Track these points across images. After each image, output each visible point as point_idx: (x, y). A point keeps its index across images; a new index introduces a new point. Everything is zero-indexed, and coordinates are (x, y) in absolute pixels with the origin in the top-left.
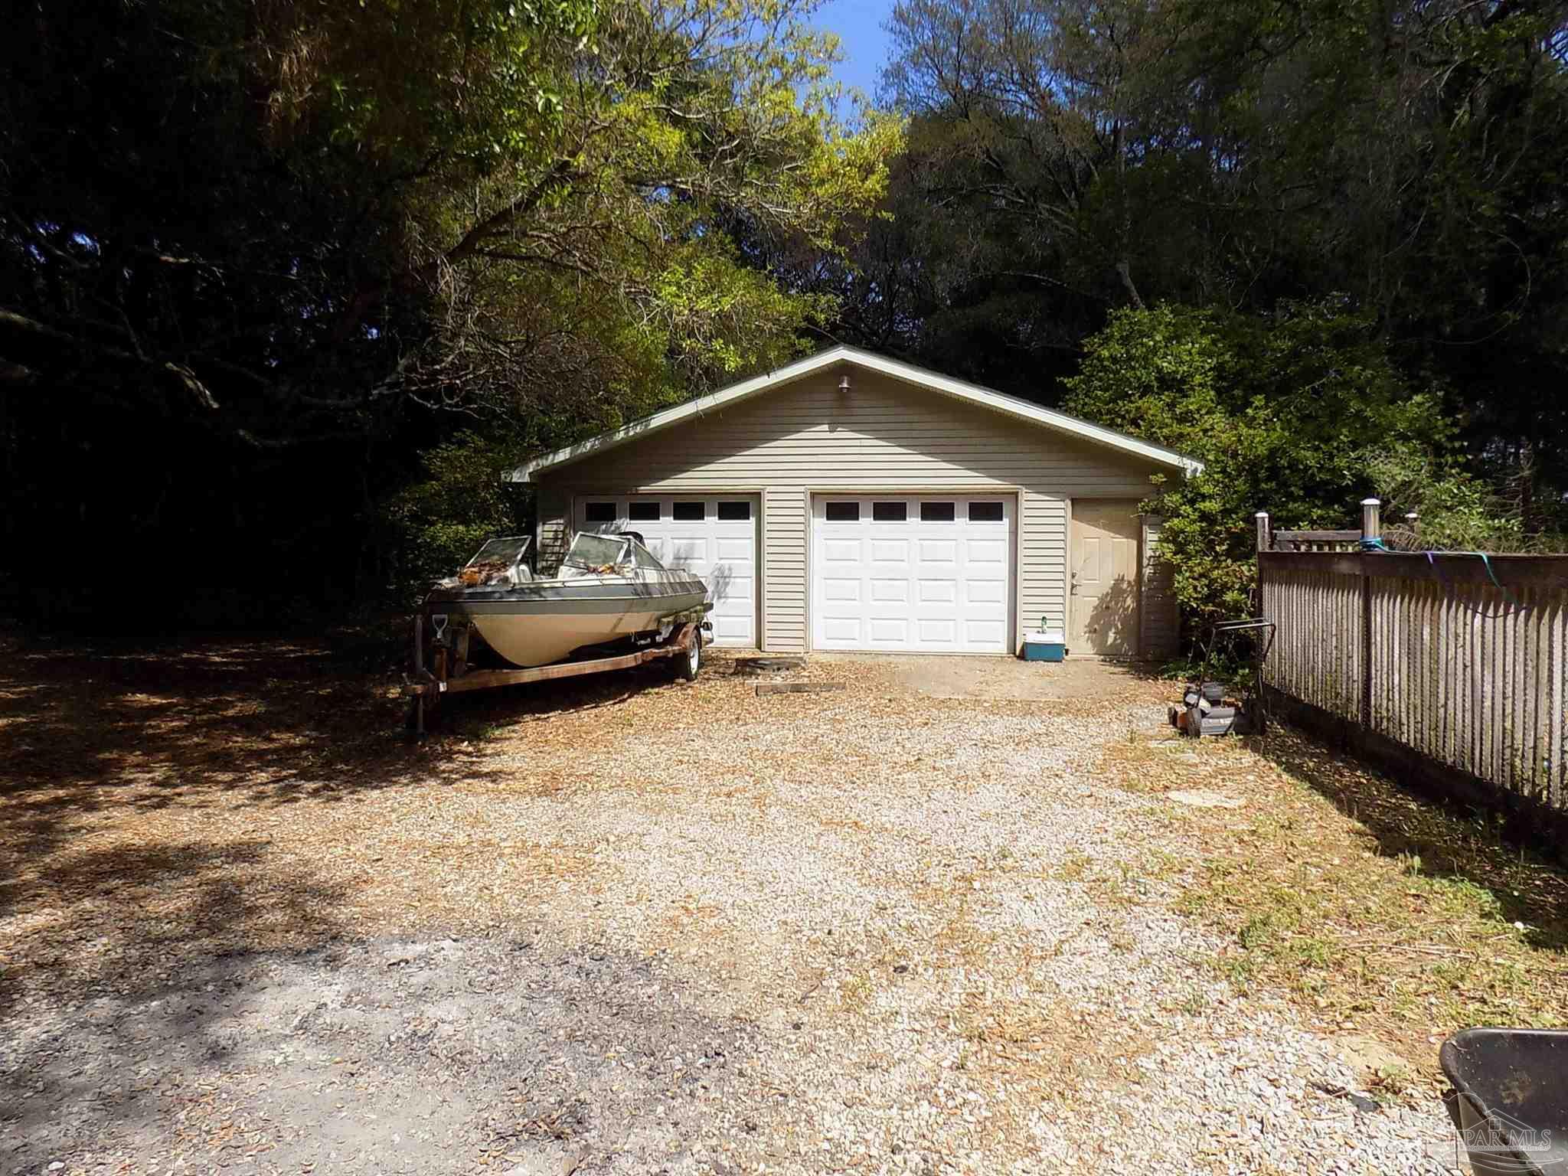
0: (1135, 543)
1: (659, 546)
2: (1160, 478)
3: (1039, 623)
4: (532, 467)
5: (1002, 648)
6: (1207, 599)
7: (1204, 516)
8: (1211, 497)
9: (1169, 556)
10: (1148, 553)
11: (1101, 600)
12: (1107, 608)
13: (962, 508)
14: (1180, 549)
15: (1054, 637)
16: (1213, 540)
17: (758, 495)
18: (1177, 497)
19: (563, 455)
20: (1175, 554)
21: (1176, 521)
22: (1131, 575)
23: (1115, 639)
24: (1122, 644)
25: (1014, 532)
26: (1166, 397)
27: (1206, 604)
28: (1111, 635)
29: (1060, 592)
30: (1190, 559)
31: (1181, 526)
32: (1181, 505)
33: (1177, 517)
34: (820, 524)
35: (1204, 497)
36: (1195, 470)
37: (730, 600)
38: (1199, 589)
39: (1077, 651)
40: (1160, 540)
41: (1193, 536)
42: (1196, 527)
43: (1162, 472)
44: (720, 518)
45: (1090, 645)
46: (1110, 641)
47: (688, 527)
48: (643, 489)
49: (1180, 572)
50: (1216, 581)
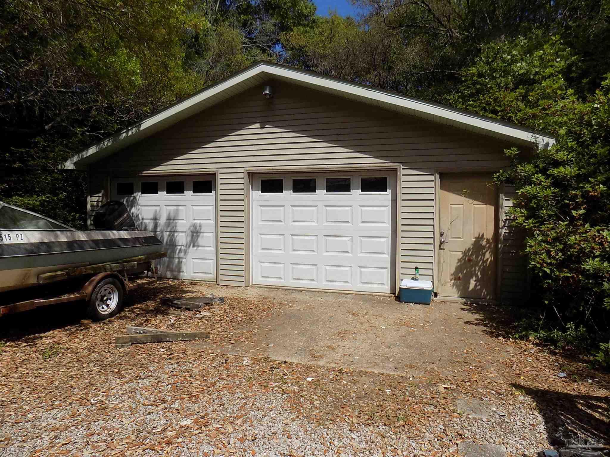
0: (493, 208)
1: (158, 211)
2: (513, 151)
3: (413, 271)
4: (75, 159)
5: (386, 288)
6: (561, 265)
7: (557, 182)
8: (563, 163)
9: (520, 220)
10: (503, 217)
11: (465, 254)
12: (469, 260)
13: (356, 181)
14: (533, 213)
15: (425, 284)
16: (568, 205)
17: (213, 175)
18: (529, 167)
19: (92, 151)
20: (527, 218)
21: (528, 188)
22: (489, 234)
23: (476, 286)
24: (481, 290)
25: (394, 200)
26: (521, 90)
27: (560, 269)
28: (472, 284)
29: (430, 247)
30: (542, 223)
31: (534, 192)
32: (533, 174)
33: (530, 184)
34: (256, 195)
35: (557, 164)
36: (547, 144)
37: (200, 248)
38: (553, 253)
39: (443, 294)
40: (515, 206)
41: (546, 201)
42: (549, 192)
43: (516, 147)
44: (194, 192)
45: (455, 290)
46: (472, 286)
47: (176, 197)
48: (145, 173)
49: (532, 236)
50: (572, 246)
